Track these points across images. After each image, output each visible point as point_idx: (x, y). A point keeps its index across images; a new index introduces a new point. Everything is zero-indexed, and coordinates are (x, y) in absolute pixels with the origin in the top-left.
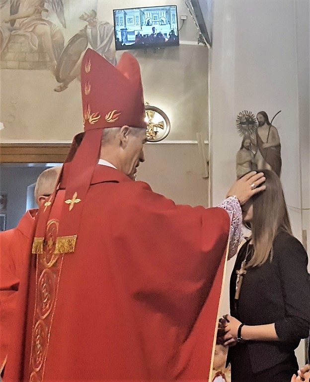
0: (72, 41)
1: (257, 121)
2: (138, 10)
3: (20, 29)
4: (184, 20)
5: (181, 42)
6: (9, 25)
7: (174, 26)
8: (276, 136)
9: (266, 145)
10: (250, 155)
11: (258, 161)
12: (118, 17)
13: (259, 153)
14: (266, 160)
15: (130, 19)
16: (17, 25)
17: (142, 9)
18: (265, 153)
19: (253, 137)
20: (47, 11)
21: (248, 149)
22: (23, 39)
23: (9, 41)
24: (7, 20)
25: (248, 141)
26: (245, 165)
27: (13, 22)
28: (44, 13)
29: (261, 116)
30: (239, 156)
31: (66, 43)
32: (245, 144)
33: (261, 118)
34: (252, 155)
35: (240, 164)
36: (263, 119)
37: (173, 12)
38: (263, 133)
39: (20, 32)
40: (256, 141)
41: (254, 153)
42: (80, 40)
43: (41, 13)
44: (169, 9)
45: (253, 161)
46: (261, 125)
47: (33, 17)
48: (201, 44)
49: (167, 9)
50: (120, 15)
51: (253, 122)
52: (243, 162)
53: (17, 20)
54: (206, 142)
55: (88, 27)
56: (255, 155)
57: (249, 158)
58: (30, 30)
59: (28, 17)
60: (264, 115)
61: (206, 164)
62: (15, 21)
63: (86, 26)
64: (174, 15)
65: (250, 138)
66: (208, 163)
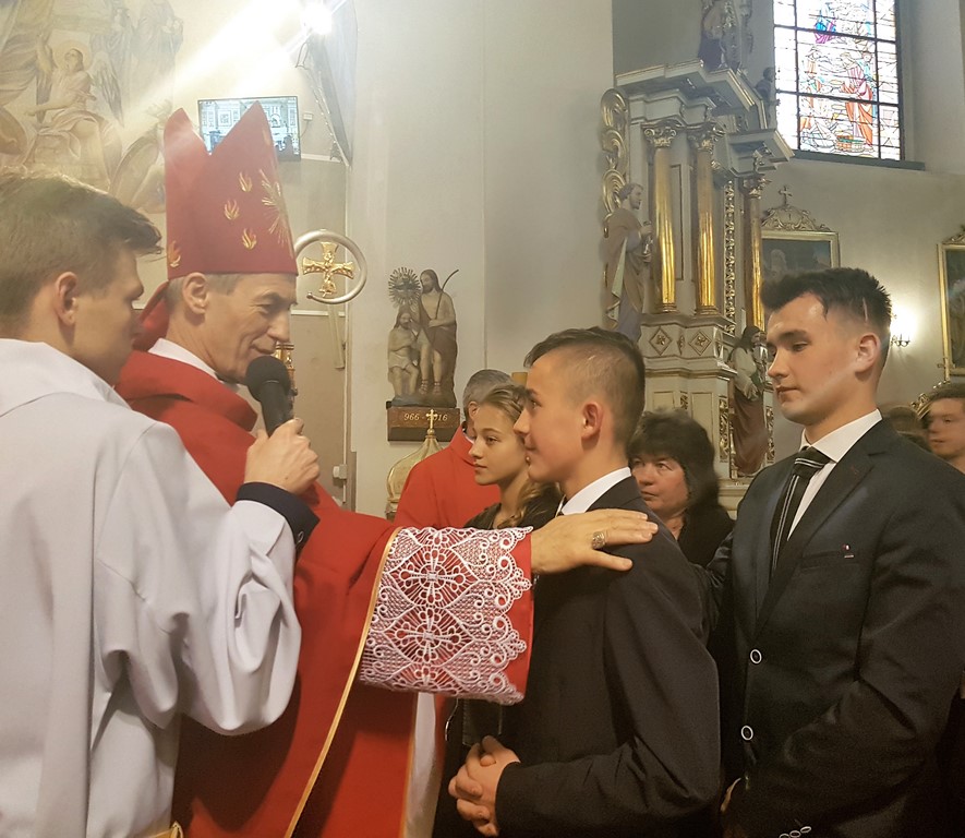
0: (134, 150)
1: (420, 285)
2: (237, 102)
3: (52, 127)
4: (308, 121)
5: (303, 156)
6: (35, 118)
7: (294, 130)
8: (450, 309)
9: (433, 323)
10: (410, 337)
11: (421, 346)
12: (205, 113)
13: (423, 335)
14: (433, 345)
15: (224, 116)
16: (47, 120)
17: (244, 101)
18: (433, 333)
19: (414, 309)
20: (95, 99)
21: (406, 329)
22: (57, 142)
23: (36, 144)
24: (32, 111)
25: (405, 315)
26: (401, 351)
27: (41, 115)
28: (89, 102)
29: (428, 276)
30: (393, 338)
31: (125, 151)
32: (402, 320)
33: (426, 280)
34: (413, 337)
35: (393, 350)
36: (429, 282)
37: (292, 107)
38: (430, 303)
39: (54, 131)
40: (417, 317)
41: (416, 333)
42: (145, 148)
43: (84, 102)
44: (286, 103)
45: (413, 347)
46: (427, 290)
47: (73, 108)
48: (335, 160)
49: (282, 102)
50: (210, 109)
51: (414, 286)
52: (398, 347)
53: (48, 112)
54: (341, 314)
55: (159, 126)
56: (416, 337)
57: (406, 342)
58: (69, 128)
59: (65, 107)
60: (432, 275)
61: (340, 347)
62: (44, 113)
63: (156, 125)
64: (292, 112)
65: (409, 311)
66: (344, 346)
